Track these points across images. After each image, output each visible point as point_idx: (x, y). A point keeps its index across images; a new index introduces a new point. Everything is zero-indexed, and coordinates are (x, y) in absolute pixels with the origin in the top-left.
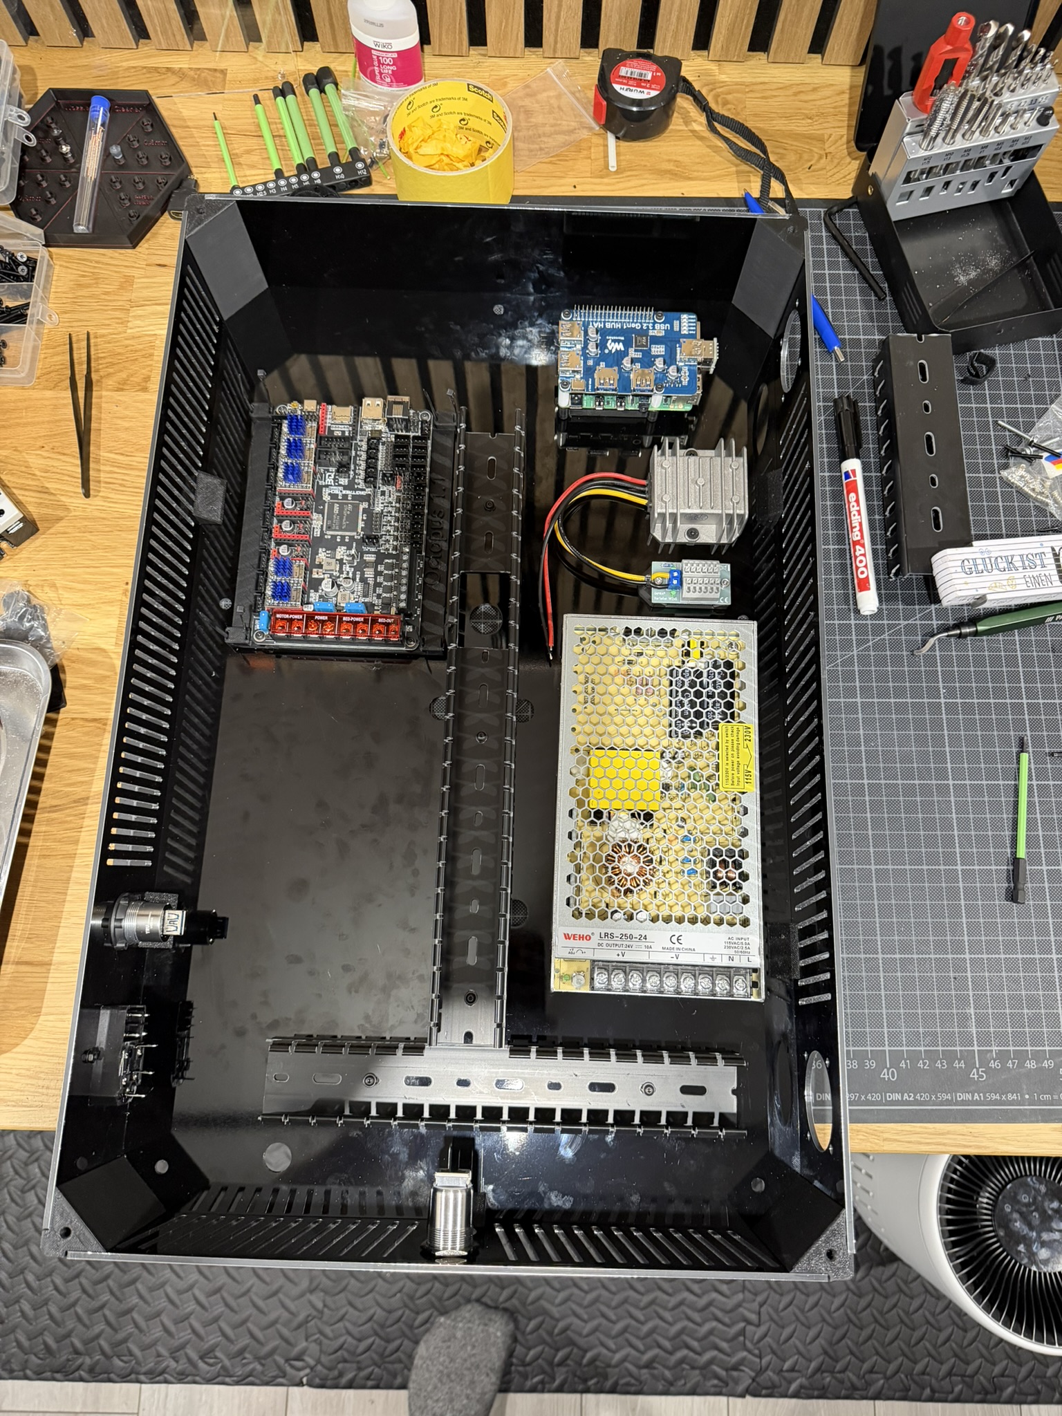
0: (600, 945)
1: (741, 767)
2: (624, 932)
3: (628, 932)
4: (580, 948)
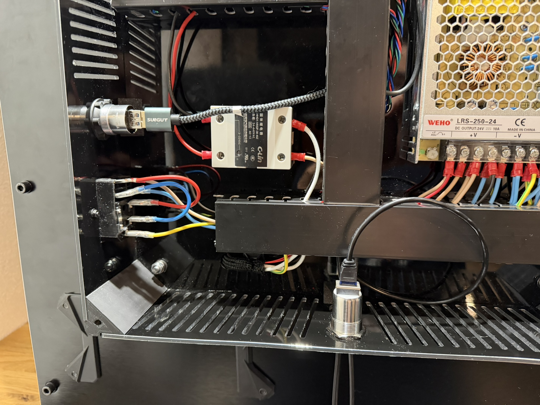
0: (457, 128)
2: (477, 117)
3: (481, 118)
4: (440, 131)
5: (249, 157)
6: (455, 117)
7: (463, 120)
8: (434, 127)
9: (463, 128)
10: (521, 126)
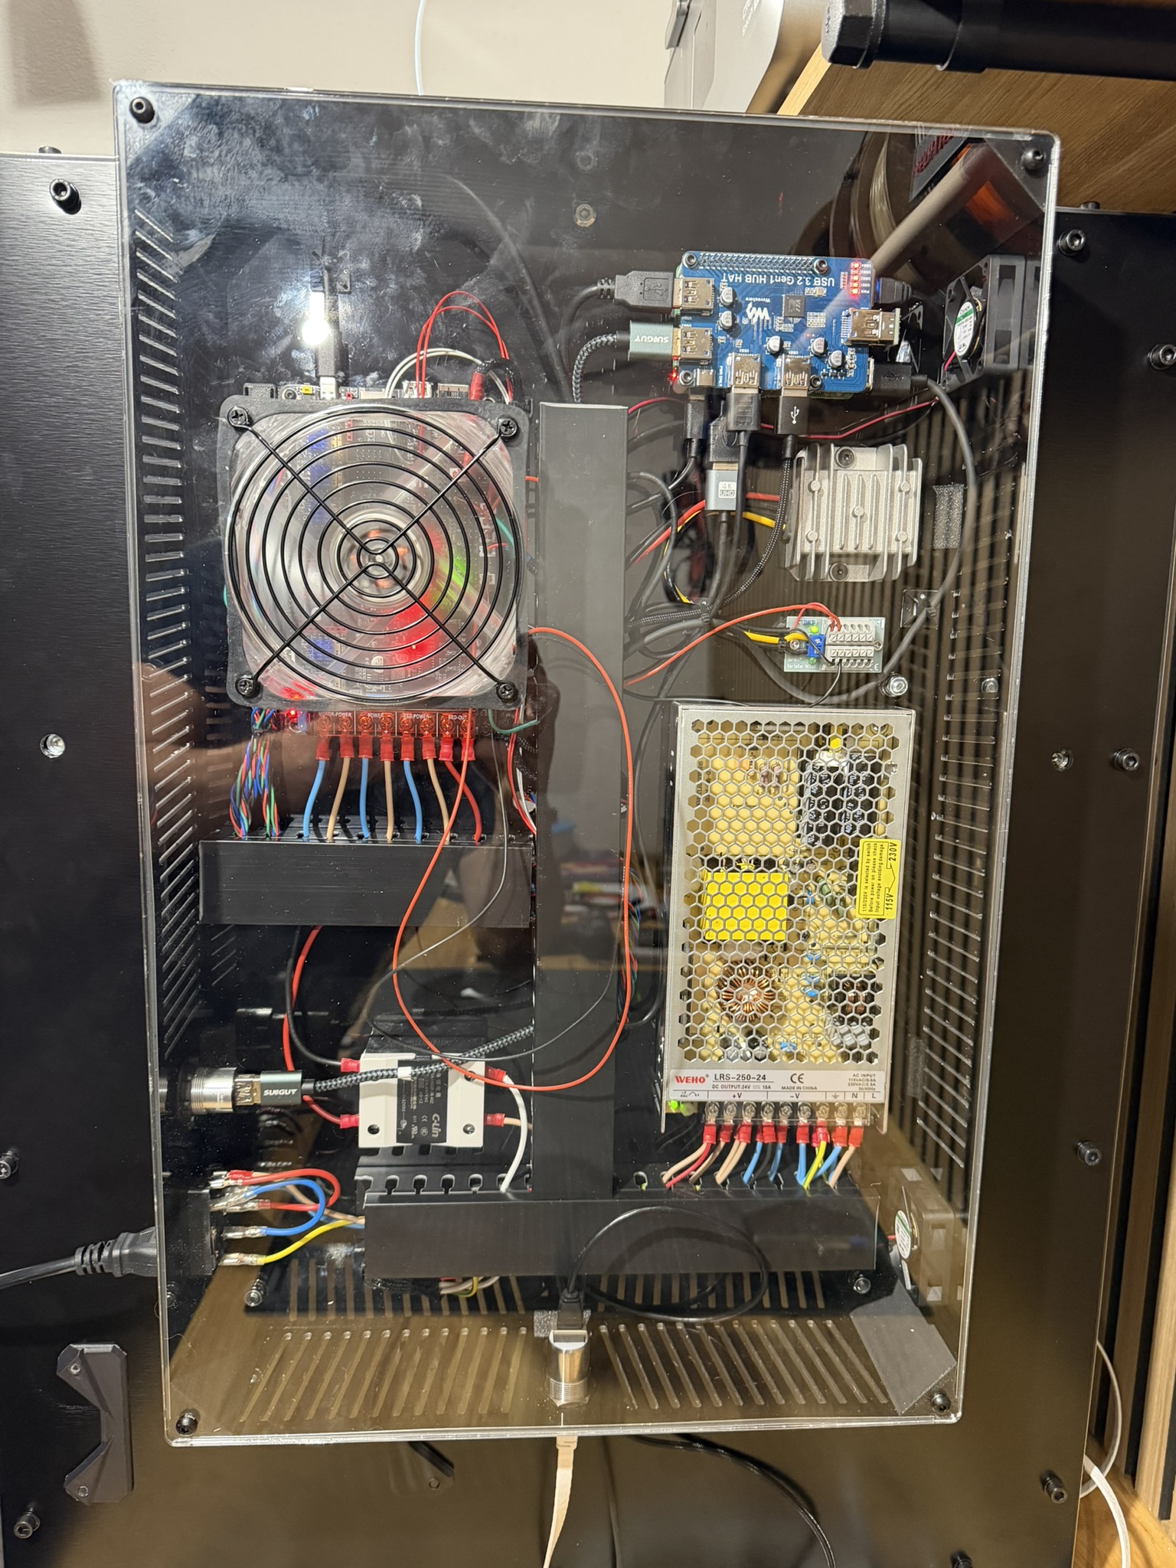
0: (714, 1087)
1: (882, 890)
2: (741, 1072)
3: (746, 1072)
4: (693, 1091)
5: (419, 1130)
6: (712, 1073)
7: (722, 1076)
8: (684, 1086)
9: (723, 1087)
10: (798, 1084)
